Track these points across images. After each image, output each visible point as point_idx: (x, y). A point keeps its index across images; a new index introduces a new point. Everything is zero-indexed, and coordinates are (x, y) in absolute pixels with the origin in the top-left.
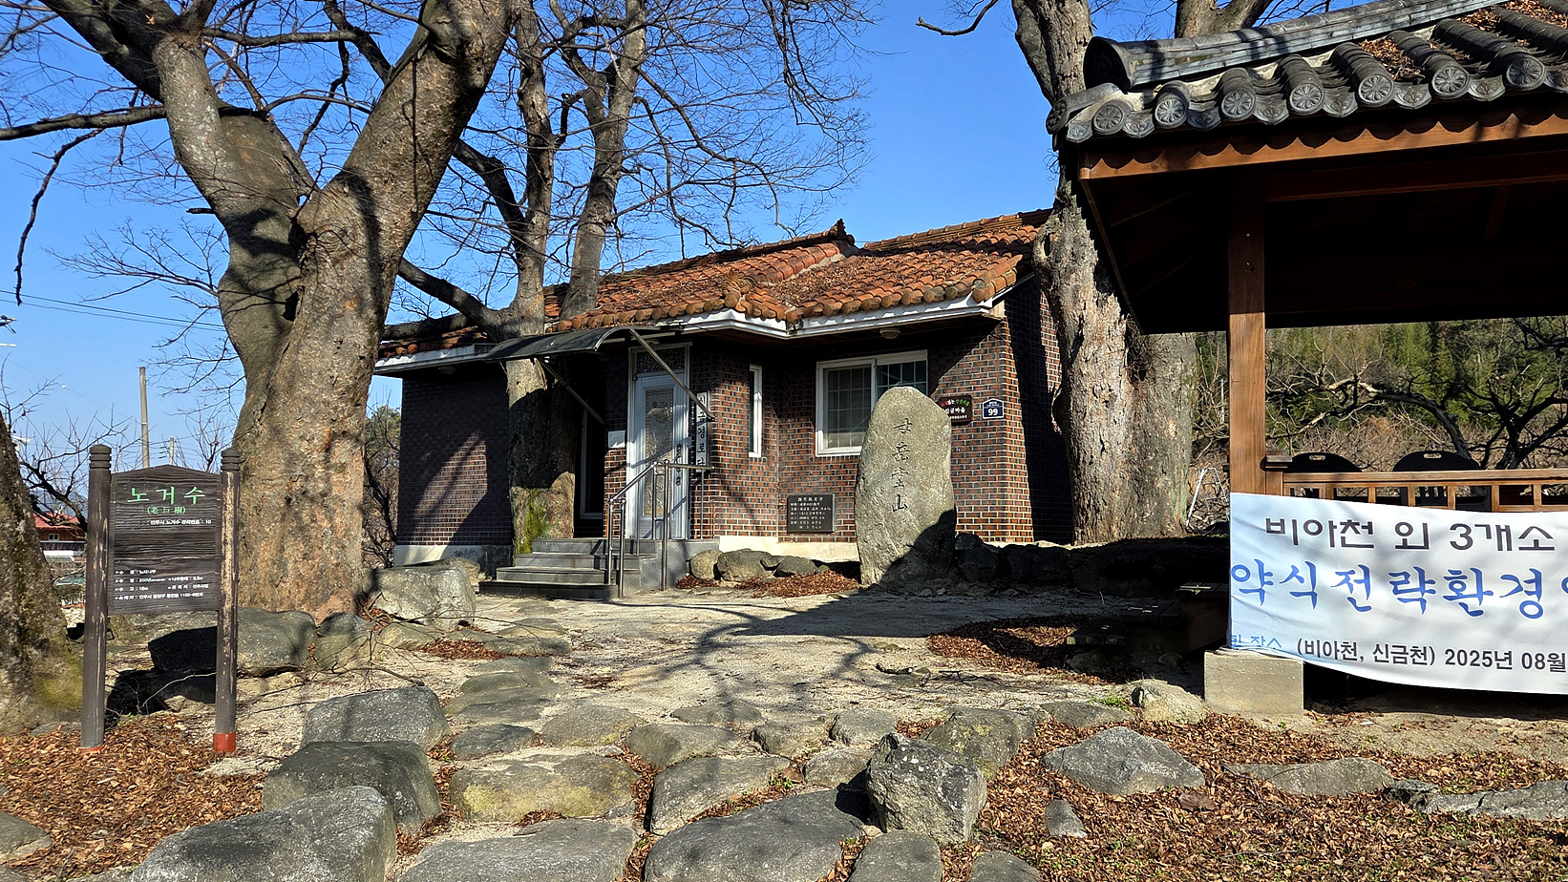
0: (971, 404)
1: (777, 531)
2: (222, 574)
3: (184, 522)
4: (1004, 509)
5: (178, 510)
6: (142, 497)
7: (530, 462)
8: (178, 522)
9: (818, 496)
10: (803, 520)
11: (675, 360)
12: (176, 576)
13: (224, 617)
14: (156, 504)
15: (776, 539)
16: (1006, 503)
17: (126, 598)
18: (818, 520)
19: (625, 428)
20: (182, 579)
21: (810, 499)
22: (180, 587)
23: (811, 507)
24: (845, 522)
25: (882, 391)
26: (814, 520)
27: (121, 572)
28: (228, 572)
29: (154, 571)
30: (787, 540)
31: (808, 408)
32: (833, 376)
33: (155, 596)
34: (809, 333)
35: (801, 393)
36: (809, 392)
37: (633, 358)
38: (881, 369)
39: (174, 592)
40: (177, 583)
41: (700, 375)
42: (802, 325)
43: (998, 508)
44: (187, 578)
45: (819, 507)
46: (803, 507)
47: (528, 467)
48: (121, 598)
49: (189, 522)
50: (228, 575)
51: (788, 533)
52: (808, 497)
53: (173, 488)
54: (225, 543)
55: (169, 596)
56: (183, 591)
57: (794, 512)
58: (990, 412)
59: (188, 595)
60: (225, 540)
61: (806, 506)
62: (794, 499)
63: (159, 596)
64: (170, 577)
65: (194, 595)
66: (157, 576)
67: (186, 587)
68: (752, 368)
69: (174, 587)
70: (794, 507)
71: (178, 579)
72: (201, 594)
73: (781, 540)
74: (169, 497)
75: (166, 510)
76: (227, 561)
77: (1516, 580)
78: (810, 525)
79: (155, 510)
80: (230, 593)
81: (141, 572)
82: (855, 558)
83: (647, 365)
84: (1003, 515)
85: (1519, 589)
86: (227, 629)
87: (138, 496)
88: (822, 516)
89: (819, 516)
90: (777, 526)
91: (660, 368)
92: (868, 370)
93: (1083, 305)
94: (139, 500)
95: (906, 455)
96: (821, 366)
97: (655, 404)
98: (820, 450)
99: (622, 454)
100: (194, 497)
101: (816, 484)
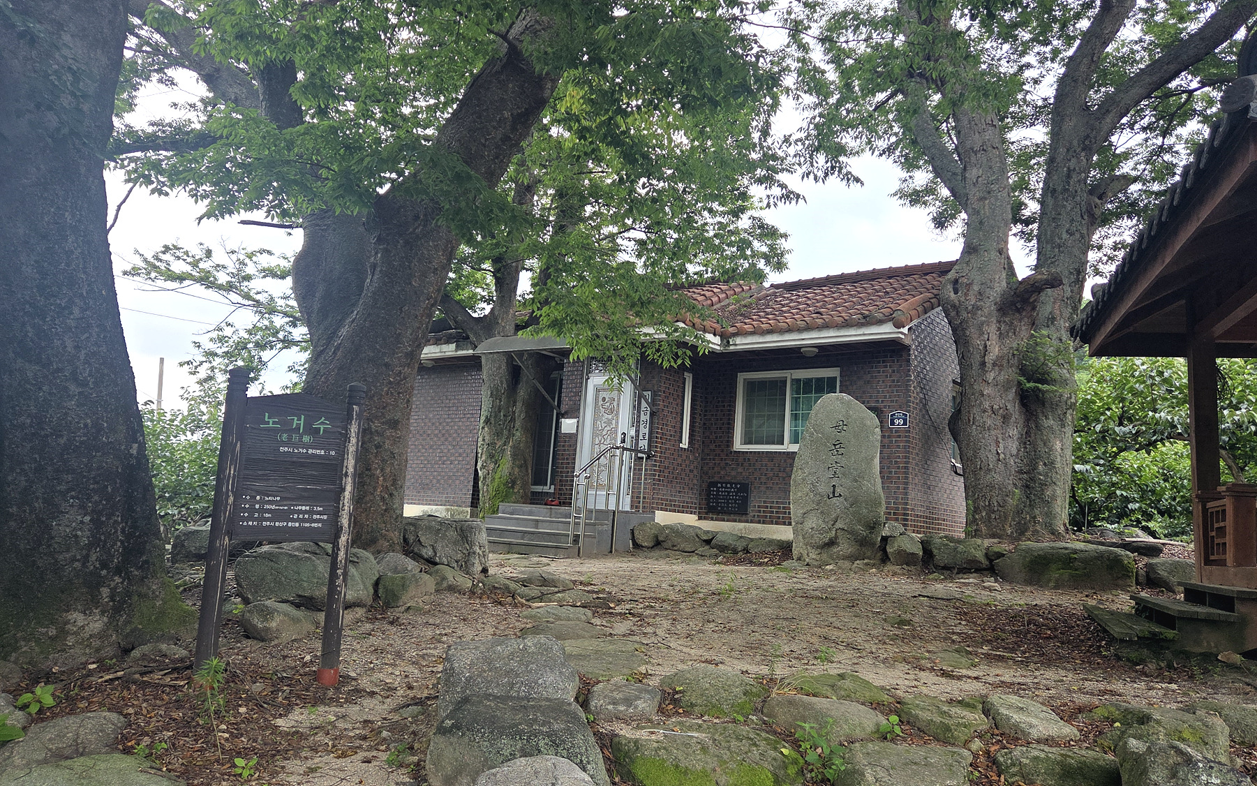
1: (697, 510)
2: (341, 506)
3: (310, 451)
4: (906, 504)
5: (306, 439)
6: (274, 423)
8: (305, 451)
9: (736, 484)
10: (721, 503)
12: (296, 505)
13: (339, 549)
14: (285, 431)
15: (697, 516)
16: (907, 499)
17: (250, 523)
18: (735, 503)
19: (577, 417)
20: (304, 508)
21: (729, 486)
22: (301, 516)
23: (729, 492)
24: (759, 507)
26: (732, 504)
27: (248, 497)
28: (346, 504)
29: (278, 498)
30: (705, 518)
31: (729, 410)
32: (752, 386)
33: (277, 524)
34: (737, 348)
35: (725, 397)
36: (730, 397)
38: (796, 382)
39: (293, 520)
40: (299, 512)
42: (733, 340)
43: (901, 503)
44: (308, 508)
45: (737, 493)
46: (722, 492)
48: (245, 523)
49: (314, 451)
50: (346, 508)
51: (707, 513)
52: (727, 483)
53: (303, 417)
54: (346, 475)
55: (290, 524)
56: (304, 520)
57: (713, 495)
58: (897, 422)
59: (307, 525)
60: (347, 472)
61: (725, 491)
62: (714, 484)
63: (281, 524)
64: (294, 505)
65: (313, 525)
66: (282, 503)
67: (306, 516)
68: (686, 375)
69: (296, 516)
70: (713, 491)
71: (300, 507)
72: (320, 525)
73: (701, 518)
74: (299, 425)
75: (295, 437)
76: (347, 494)
78: (728, 507)
79: (285, 437)
80: (346, 525)
81: (267, 499)
83: (599, 367)
84: (905, 509)
86: (341, 561)
87: (271, 421)
88: (739, 500)
89: (736, 500)
90: (697, 506)
92: (785, 382)
93: (986, 336)
94: (271, 425)
95: (841, 451)
96: (742, 377)
97: (604, 399)
98: (738, 445)
99: (573, 438)
100: (322, 427)
101: (733, 473)
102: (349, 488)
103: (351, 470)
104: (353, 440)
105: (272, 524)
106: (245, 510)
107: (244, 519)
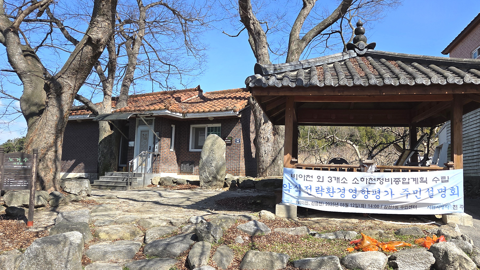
0: (232, 139)
1: (177, 172)
4: (239, 167)
5: (21, 164)
6: (12, 160)
7: (105, 150)
8: (21, 167)
10: (185, 169)
11: (150, 122)
13: (32, 191)
14: (15, 162)
15: (177, 174)
16: (240, 166)
17: (6, 186)
18: (189, 169)
19: (134, 141)
21: (187, 163)
22: (21, 183)
23: (187, 165)
24: (196, 170)
25: (208, 134)
27: (6, 179)
29: (14, 179)
30: (180, 174)
31: (187, 137)
32: (195, 129)
33: (14, 186)
34: (189, 117)
35: (186, 133)
36: (188, 133)
37: (137, 121)
38: (209, 128)
39: (18, 184)
41: (157, 127)
42: (187, 115)
43: (238, 167)
44: (22, 181)
45: (189, 165)
46: (185, 165)
47: (104, 151)
48: (5, 186)
49: (24, 167)
50: (33, 181)
51: (180, 172)
53: (20, 158)
55: (18, 186)
57: (182, 166)
58: (237, 141)
59: (23, 185)
60: (33, 172)
62: (182, 163)
64: (18, 181)
68: (172, 126)
71: (20, 181)
73: (178, 174)
74: (19, 160)
75: (18, 163)
76: (33, 177)
77: (340, 189)
78: (187, 170)
79: (15, 163)
80: (34, 185)
81: (11, 179)
82: (198, 179)
83: (141, 123)
84: (239, 169)
85: (341, 191)
86: (33, 194)
87: (11, 160)
90: (177, 170)
91: (145, 124)
92: (205, 128)
95: (213, 152)
96: (192, 126)
97: (143, 135)
98: (191, 150)
99: (133, 148)
100: (26, 160)
101: (189, 159)
102: (34, 176)
103: (34, 171)
104: (35, 163)
105: (13, 186)
106: (5, 183)
107: (5, 185)
